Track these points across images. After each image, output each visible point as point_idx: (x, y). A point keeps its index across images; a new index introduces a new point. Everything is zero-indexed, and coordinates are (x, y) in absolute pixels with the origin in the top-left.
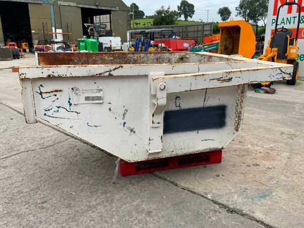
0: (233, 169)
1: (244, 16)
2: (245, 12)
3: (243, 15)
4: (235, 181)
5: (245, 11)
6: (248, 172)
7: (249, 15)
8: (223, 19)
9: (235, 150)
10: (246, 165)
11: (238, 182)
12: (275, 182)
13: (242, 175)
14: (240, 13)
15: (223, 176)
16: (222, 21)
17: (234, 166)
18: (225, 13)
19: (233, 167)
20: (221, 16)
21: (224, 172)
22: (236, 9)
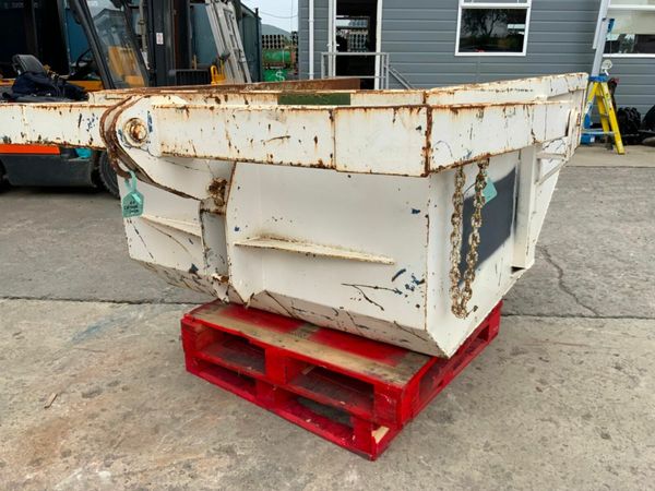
0: (154, 364)
4: (145, 339)
6: (117, 367)
9: (156, 430)
10: (121, 385)
11: (138, 339)
12: (57, 362)
13: (131, 355)
15: (173, 341)
17: (152, 373)
19: (155, 368)
21: (171, 349)
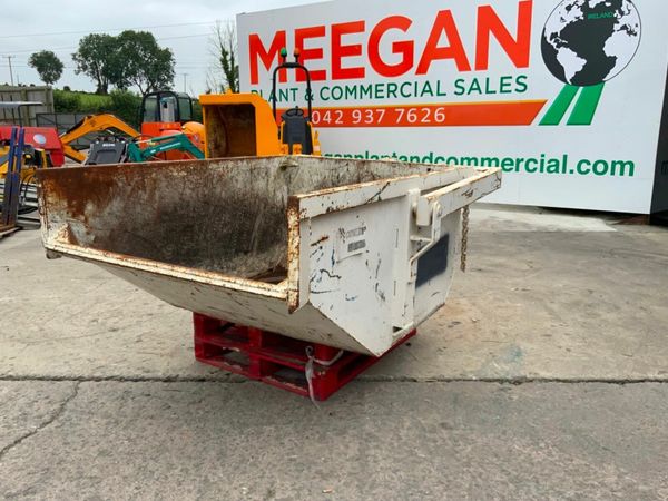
1: (95, 74)
2: (94, 66)
3: (93, 73)
5: (94, 63)
7: (105, 72)
8: (47, 79)
14: (85, 68)
16: (44, 84)
18: (47, 64)
20: (40, 70)
22: (74, 59)
